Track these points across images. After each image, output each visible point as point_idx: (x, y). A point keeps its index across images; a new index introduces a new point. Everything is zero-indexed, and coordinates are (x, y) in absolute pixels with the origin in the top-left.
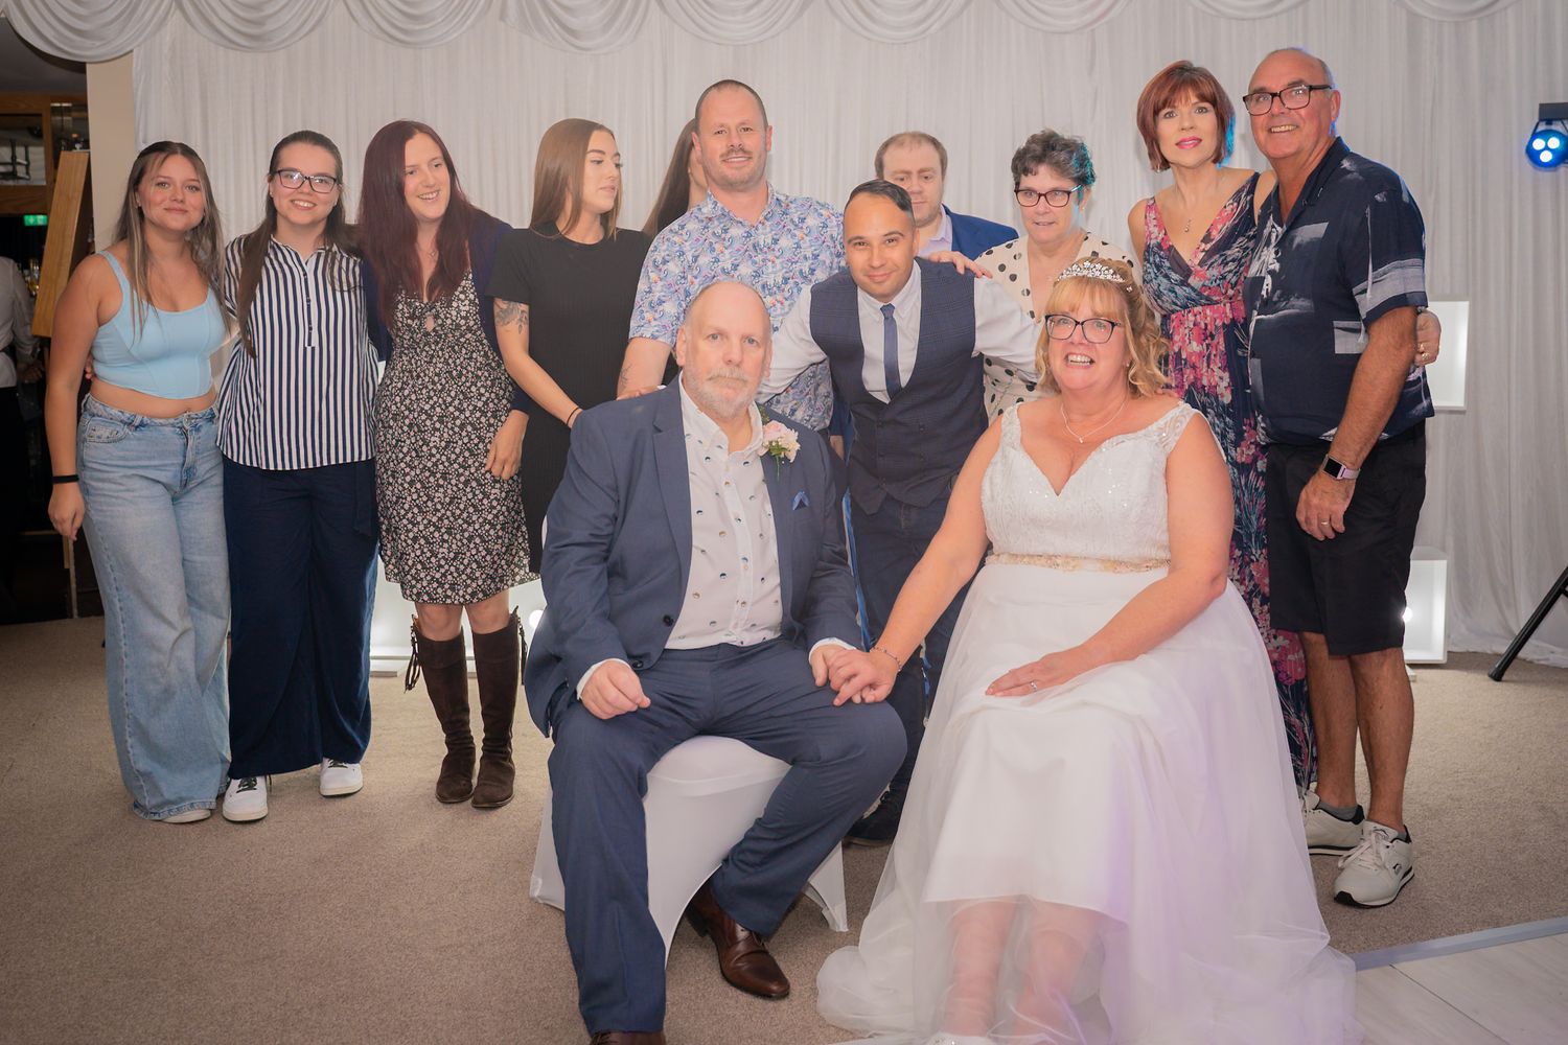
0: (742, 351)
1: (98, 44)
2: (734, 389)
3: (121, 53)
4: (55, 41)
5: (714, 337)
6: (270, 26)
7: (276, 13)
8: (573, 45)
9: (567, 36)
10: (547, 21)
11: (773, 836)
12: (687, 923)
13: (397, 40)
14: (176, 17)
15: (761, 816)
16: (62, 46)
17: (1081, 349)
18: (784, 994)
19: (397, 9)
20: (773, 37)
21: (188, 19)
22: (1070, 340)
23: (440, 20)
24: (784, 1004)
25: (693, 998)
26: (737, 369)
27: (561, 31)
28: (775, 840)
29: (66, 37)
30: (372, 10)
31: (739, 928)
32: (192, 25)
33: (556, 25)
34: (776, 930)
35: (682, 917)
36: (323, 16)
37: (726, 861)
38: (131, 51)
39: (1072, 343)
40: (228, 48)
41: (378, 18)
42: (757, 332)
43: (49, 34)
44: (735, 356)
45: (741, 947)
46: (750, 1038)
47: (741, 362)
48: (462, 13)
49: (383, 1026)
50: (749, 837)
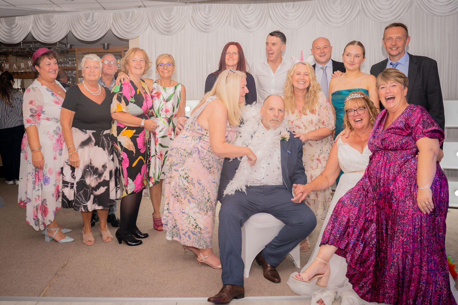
0: (278, 113)
1: (131, 35)
2: (276, 123)
3: (137, 37)
4: (121, 34)
5: (271, 109)
6: (172, 29)
7: (173, 25)
8: (248, 31)
9: (246, 29)
10: (241, 25)
11: (279, 242)
12: (255, 261)
13: (203, 31)
14: (149, 27)
15: (277, 236)
16: (123, 36)
17: (358, 117)
18: (279, 281)
19: (203, 23)
20: (302, 27)
21: (152, 28)
22: (354, 116)
23: (214, 25)
24: (279, 284)
25: (255, 280)
26: (277, 118)
27: (245, 27)
28: (279, 243)
29: (124, 33)
30: (196, 23)
31: (268, 264)
32: (153, 29)
33: (244, 26)
34: (277, 266)
35: (254, 260)
36: (185, 26)
37: (266, 246)
38: (139, 36)
39: (355, 116)
40: (162, 34)
41: (198, 26)
42: (282, 108)
43: (120, 33)
44: (277, 115)
45: (269, 268)
46: (268, 292)
47: (278, 116)
48: (219, 24)
49: (178, 278)
50: (273, 241)
